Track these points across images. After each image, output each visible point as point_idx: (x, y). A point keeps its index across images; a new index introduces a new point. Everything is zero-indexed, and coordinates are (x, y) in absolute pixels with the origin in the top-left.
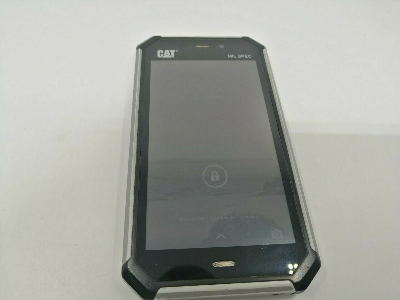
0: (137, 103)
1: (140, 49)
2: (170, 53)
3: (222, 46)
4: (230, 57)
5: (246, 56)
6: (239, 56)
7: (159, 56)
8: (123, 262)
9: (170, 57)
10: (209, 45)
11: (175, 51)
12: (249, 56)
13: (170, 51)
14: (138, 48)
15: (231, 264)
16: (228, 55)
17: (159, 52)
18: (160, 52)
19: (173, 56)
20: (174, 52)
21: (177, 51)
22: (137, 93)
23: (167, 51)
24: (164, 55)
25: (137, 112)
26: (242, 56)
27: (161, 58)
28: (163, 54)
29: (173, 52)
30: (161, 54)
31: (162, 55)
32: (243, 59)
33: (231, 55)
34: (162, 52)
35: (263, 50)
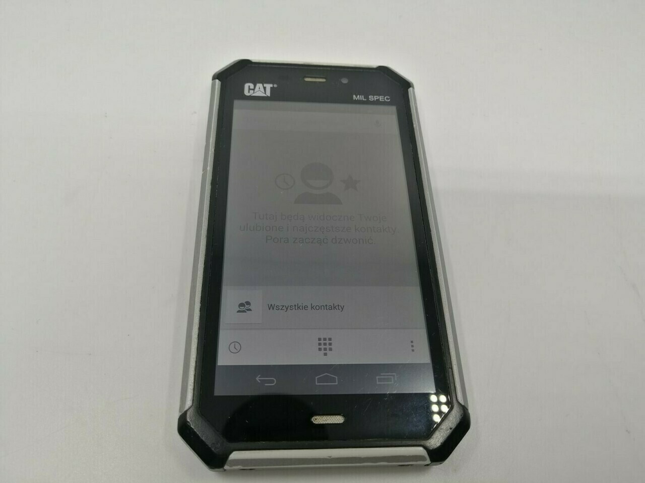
0: (210, 169)
1: (217, 81)
2: (265, 88)
3: (345, 81)
4: (357, 99)
5: (381, 98)
6: (371, 98)
7: (246, 93)
8: (180, 411)
9: (264, 95)
10: (325, 78)
11: (271, 85)
12: (386, 99)
13: (265, 85)
14: (214, 78)
15: (338, 419)
16: (354, 96)
17: (247, 86)
18: (249, 86)
19: (268, 94)
20: (271, 88)
21: (275, 86)
22: (210, 153)
23: (259, 86)
24: (255, 91)
25: (210, 182)
26: (376, 98)
27: (250, 96)
28: (254, 90)
29: (269, 86)
30: (250, 89)
31: (251, 92)
32: (377, 103)
33: (358, 96)
34: (252, 86)
35: (409, 90)
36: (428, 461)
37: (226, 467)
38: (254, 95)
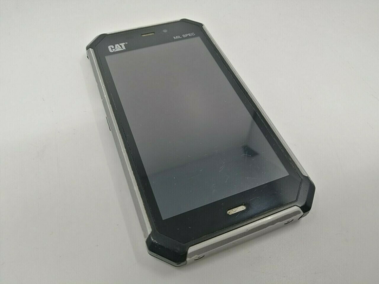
0: (106, 96)
1: (90, 49)
2: (121, 46)
3: (165, 31)
4: (176, 38)
5: (189, 35)
6: (184, 36)
7: (111, 51)
8: (145, 237)
9: (122, 49)
10: (154, 33)
11: (124, 43)
12: (192, 34)
13: (120, 44)
14: (88, 48)
15: (242, 208)
16: (174, 37)
17: (109, 47)
18: (111, 47)
19: (124, 48)
20: (124, 45)
21: (126, 43)
22: (103, 87)
23: (117, 45)
24: (116, 49)
25: (109, 103)
26: (186, 35)
27: (114, 52)
28: (114, 48)
29: (123, 44)
30: (112, 49)
31: (114, 50)
32: (188, 37)
33: (176, 37)
34: (113, 47)
35: (203, 27)
36: (302, 213)
37: (188, 259)
38: (116, 51)
